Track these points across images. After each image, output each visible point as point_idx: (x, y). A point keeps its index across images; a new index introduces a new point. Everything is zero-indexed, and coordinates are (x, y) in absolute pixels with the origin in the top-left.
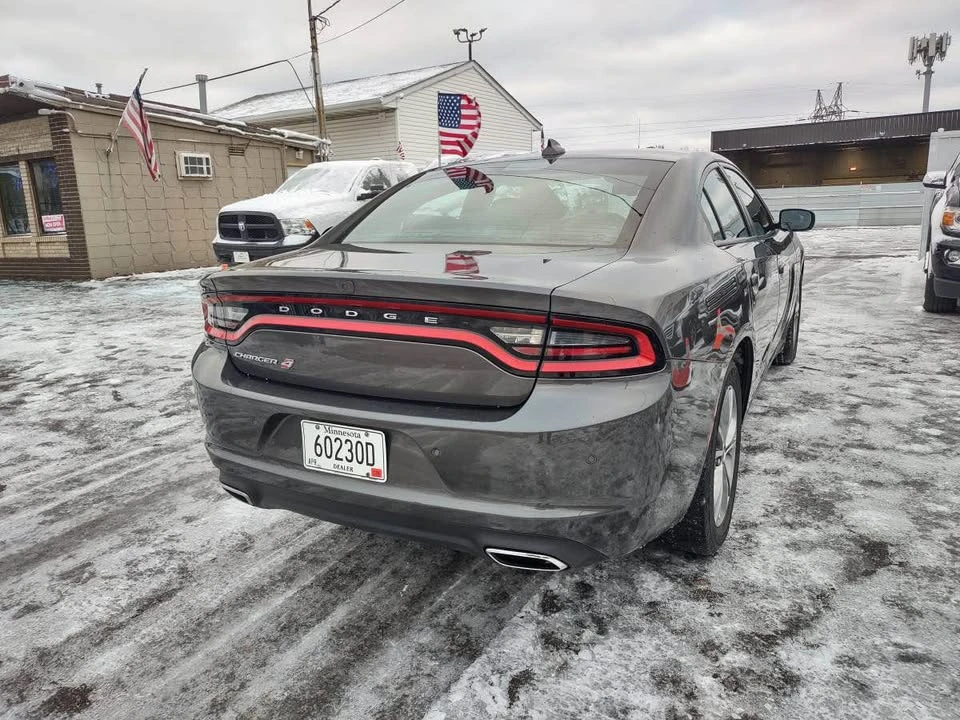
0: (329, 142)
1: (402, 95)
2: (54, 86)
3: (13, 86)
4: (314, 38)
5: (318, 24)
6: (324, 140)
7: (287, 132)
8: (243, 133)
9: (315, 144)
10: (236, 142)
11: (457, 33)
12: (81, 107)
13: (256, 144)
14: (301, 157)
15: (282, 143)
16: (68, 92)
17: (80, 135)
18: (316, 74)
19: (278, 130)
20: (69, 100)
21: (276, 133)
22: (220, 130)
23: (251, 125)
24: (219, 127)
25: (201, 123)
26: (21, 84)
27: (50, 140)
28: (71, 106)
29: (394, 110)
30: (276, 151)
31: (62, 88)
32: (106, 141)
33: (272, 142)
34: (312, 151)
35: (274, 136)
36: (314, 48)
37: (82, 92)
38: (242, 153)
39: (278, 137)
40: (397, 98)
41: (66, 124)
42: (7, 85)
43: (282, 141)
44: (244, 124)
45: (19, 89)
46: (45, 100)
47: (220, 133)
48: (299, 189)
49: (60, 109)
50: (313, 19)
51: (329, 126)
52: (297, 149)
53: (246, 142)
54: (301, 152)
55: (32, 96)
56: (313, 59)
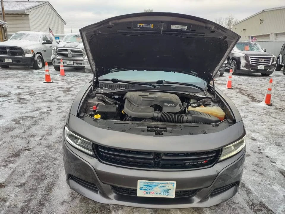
0: (7, 23)
1: (31, 10)
6: (5, 22)
9: (2, 23)
29: (28, 15)
40: (29, 11)
48: (20, 39)
51: (6, 17)
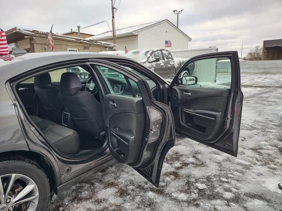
0: (117, 45)
1: (140, 31)
2: (29, 30)
3: (17, 30)
4: (113, 14)
5: (115, 10)
6: (115, 45)
7: (103, 42)
8: (88, 43)
9: (112, 46)
10: (86, 45)
11: (174, 11)
12: (38, 36)
13: (93, 46)
14: (107, 50)
15: (101, 46)
16: (34, 31)
17: (37, 44)
18: (113, 25)
19: (100, 42)
20: (34, 34)
21: (99, 43)
22: (81, 42)
23: (91, 40)
24: (80, 41)
25: (74, 40)
26: (19, 30)
27: (29, 45)
28: (35, 35)
29: (138, 35)
30: (99, 48)
31: (32, 30)
32: (45, 45)
33: (98, 45)
34: (111, 48)
35: (98, 44)
36: (113, 17)
37: (38, 31)
38: (88, 49)
39: (100, 44)
40: (138, 32)
41: (33, 40)
42: (16, 30)
43: (101, 45)
44: (89, 40)
45: (19, 31)
46: (26, 34)
47: (81, 43)
49: (31, 36)
50: (113, 8)
51: (117, 41)
52: (106, 47)
53: (90, 45)
54: (107, 48)
55: (23, 33)
56: (112, 20)
